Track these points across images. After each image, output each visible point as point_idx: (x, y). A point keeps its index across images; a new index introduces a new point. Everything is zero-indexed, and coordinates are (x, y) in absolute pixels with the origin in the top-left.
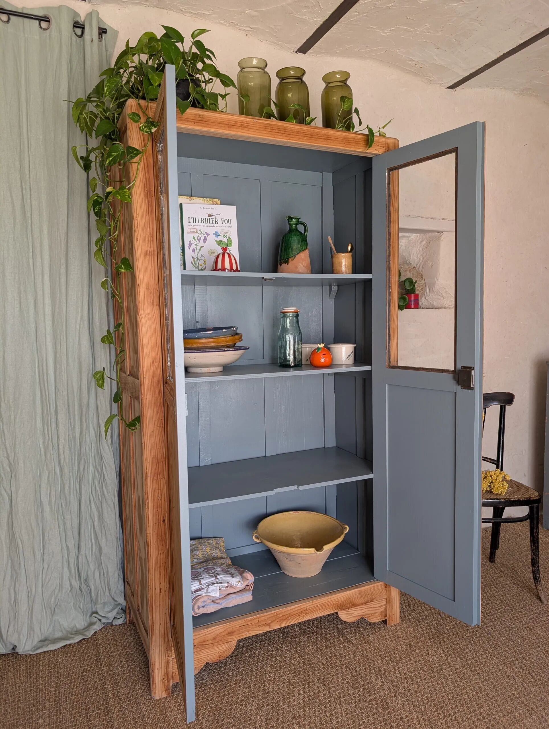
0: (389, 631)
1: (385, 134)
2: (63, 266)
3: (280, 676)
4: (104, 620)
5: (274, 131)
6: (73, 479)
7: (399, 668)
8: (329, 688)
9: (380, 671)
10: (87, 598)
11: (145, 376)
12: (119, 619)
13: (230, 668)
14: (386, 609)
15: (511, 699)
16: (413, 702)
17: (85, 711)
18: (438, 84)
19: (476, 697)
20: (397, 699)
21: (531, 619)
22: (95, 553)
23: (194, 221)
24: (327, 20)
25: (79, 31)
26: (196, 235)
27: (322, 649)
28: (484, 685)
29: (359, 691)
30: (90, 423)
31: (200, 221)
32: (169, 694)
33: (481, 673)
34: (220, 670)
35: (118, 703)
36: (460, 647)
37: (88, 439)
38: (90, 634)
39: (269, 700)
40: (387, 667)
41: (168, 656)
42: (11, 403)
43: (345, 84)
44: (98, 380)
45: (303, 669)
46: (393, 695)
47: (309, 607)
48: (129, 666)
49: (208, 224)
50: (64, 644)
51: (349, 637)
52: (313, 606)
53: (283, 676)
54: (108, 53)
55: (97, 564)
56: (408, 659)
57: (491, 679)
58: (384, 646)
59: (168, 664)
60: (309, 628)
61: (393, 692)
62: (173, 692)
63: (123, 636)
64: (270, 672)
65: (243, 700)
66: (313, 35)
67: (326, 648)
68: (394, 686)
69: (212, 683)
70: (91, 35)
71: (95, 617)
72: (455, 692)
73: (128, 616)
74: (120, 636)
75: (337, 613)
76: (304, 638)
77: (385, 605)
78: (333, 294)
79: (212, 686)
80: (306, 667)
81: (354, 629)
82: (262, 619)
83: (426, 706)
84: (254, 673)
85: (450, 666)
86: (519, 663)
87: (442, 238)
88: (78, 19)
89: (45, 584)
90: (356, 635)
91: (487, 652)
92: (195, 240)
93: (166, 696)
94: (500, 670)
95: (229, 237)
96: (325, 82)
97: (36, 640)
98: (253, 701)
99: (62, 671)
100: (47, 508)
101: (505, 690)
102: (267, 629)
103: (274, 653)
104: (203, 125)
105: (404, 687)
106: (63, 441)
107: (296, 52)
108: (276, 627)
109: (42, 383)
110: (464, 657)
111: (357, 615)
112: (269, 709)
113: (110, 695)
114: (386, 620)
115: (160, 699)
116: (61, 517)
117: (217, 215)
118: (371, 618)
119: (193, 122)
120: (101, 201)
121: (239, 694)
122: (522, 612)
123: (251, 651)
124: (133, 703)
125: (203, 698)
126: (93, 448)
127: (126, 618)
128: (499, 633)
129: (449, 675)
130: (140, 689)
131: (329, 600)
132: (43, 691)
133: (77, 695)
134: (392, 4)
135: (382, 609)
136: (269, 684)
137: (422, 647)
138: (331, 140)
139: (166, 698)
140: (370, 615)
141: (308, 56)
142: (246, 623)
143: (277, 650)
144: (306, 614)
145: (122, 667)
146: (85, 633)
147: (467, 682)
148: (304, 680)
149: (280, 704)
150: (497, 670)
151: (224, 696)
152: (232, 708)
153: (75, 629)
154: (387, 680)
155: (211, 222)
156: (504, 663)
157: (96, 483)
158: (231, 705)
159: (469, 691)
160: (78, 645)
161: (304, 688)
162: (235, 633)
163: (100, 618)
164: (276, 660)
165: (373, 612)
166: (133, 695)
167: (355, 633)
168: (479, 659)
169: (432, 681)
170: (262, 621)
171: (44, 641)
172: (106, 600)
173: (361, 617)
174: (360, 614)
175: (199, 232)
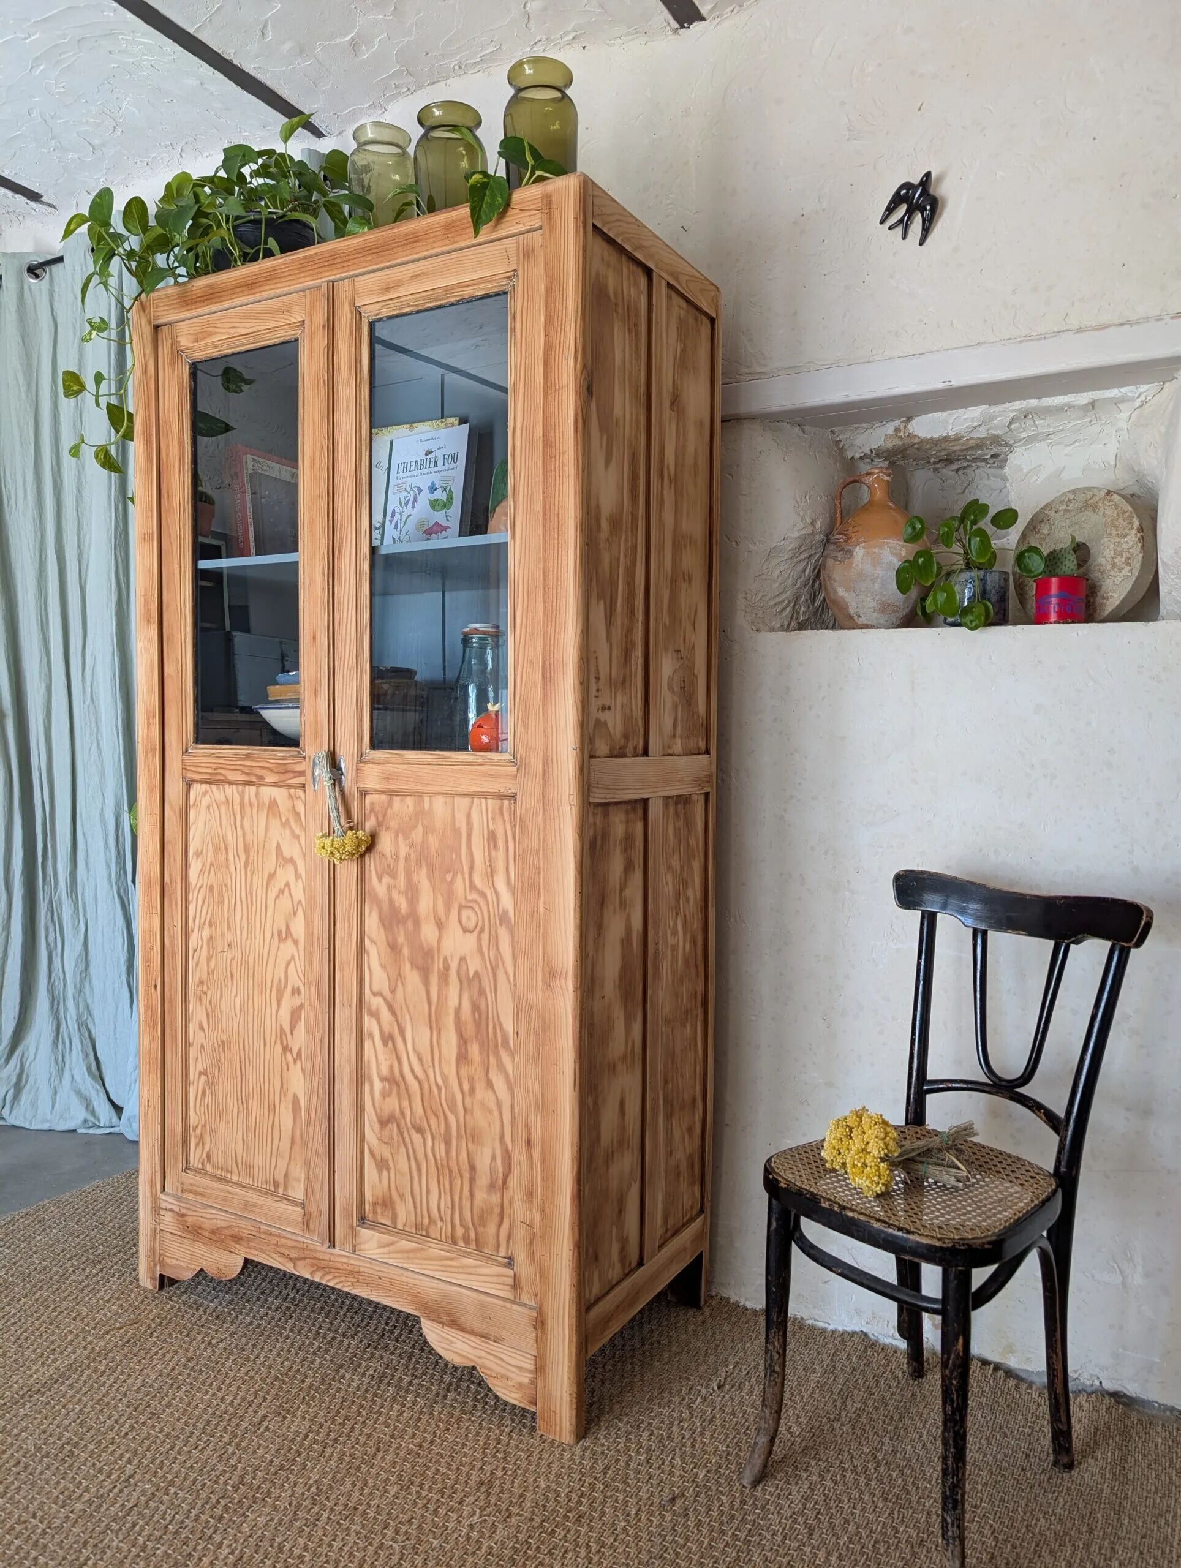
5: (316, 266)
14: (534, 1384)
23: (405, 469)
26: (403, 496)
31: (413, 468)
32: (154, 1286)
41: (156, 1222)
49: (424, 471)
59: (156, 1236)
75: (419, 1318)
77: (531, 1372)
82: (283, 1241)
92: (402, 505)
93: (151, 1286)
102: (289, 1268)
108: (306, 1273)
111: (465, 1354)
114: (533, 1414)
117: (438, 449)
118: (495, 1382)
135: (525, 1379)
140: (494, 1375)
142: (259, 1235)
144: (358, 1281)
155: (428, 465)
162: (242, 1242)
165: (503, 1371)
170: (283, 1246)
173: (471, 1364)
174: (470, 1356)
175: (408, 489)
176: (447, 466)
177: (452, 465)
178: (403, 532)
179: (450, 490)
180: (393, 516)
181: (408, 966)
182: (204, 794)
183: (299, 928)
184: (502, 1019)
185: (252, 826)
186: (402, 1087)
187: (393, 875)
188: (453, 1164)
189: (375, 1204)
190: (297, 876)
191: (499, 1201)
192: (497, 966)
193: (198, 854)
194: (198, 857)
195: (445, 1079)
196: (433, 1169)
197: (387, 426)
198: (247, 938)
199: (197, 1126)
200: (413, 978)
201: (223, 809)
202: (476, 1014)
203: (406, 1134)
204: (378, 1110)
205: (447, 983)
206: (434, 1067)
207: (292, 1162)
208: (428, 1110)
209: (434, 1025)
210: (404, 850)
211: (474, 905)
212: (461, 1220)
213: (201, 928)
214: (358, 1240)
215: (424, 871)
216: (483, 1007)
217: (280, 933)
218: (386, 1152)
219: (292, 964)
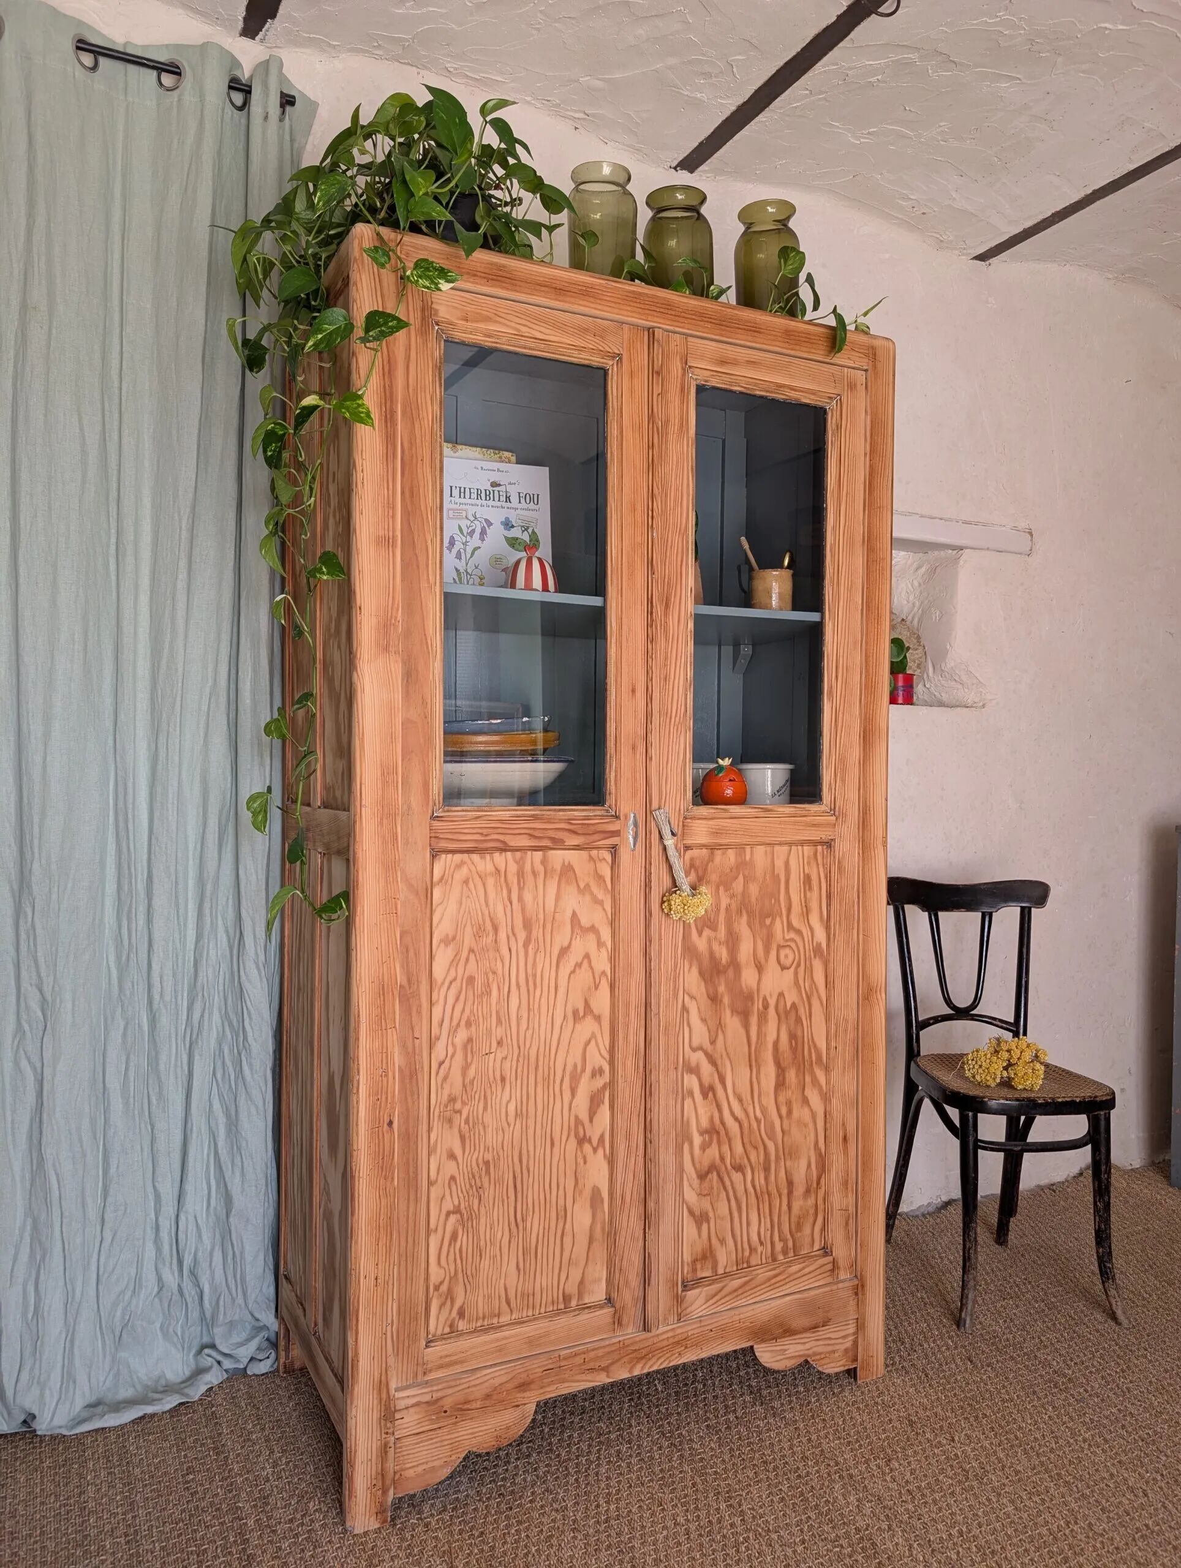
0: (862, 1393)
1: (868, 327)
2: (183, 575)
3: (631, 1486)
4: (228, 1364)
5: (647, 307)
6: (176, 1039)
7: (891, 1470)
8: (741, 1511)
9: (851, 1476)
10: (192, 1312)
11: (363, 803)
12: (261, 1360)
13: (516, 1467)
14: (855, 1343)
15: (1142, 1536)
16: (929, 1541)
17: (195, 1557)
18: (956, 249)
19: (1067, 1532)
20: (894, 1536)
21: (1166, 1371)
22: (215, 1208)
23: (462, 494)
24: (745, 103)
25: (238, 98)
26: (464, 524)
27: (720, 1430)
28: (1080, 1507)
29: (810, 1517)
30: (220, 918)
31: (474, 496)
32: (385, 1521)
33: (1072, 1481)
34: (495, 1473)
35: (271, 1542)
36: (1020, 1428)
37: (212, 952)
38: (196, 1392)
39: (609, 1536)
40: (866, 1468)
41: (387, 1433)
42: (54, 867)
43: (785, 225)
44: (255, 814)
45: (681, 1472)
46: (884, 1526)
47: (692, 1332)
48: (289, 1462)
49: (491, 503)
50: (140, 1414)
51: (776, 1404)
52: (702, 1329)
53: (637, 1486)
54: (296, 145)
55: (218, 1236)
56: (910, 1452)
57: (1095, 1495)
58: (853, 1425)
59: (386, 1452)
60: (686, 1385)
61: (883, 1521)
62: (393, 1520)
63: (272, 1399)
64: (608, 1478)
65: (551, 1536)
66: (713, 133)
67: (729, 1428)
68: (884, 1507)
69: (480, 1500)
70: (265, 107)
71: (209, 1356)
72: (1020, 1522)
73: (283, 1354)
74: (266, 1398)
75: (752, 1347)
76: (677, 1405)
77: (854, 1334)
78: (743, 662)
79: (479, 1505)
80: (686, 1468)
81: (787, 1389)
82: (592, 1354)
83: (961, 1550)
84: (572, 1480)
85: (1004, 1467)
86: (1151, 1461)
87: (961, 562)
88: (238, 73)
89: (106, 1275)
90: (790, 1402)
91: (1080, 1438)
92: (463, 534)
93: (377, 1526)
94: (1112, 1475)
95: (533, 532)
96: (744, 223)
97: (79, 1404)
98: (575, 1538)
99: (137, 1471)
100: (117, 1104)
101: (1127, 1518)
102: (603, 1379)
103: (612, 1437)
104: (504, 285)
105: (907, 1510)
106: (161, 954)
107: (675, 168)
108: (622, 1374)
109: (121, 824)
110: (1032, 1448)
111: (797, 1354)
112: (611, 1555)
113: (251, 1522)
114: (855, 1369)
115: (366, 1533)
116: (146, 1127)
117: (510, 484)
118: (823, 1362)
119: (484, 278)
120: (281, 432)
121: (542, 1523)
122: (1146, 1357)
123: (562, 1433)
124: (305, 1542)
125: (461, 1532)
126: (221, 973)
127: (277, 1359)
128: (1103, 1400)
129: (1004, 1485)
130: (319, 1510)
131: (737, 1318)
132: (97, 1514)
133: (177, 1523)
134: (879, 77)
135: (848, 1343)
136: (608, 1503)
137: (937, 1427)
138: (760, 333)
139: (378, 1531)
140: (823, 1356)
141: (698, 178)
142: (558, 1364)
143: (619, 1430)
144: (686, 1348)
145: (275, 1465)
146: (186, 1391)
147: (1043, 1500)
148: (686, 1496)
149: (637, 1544)
150: (1106, 1475)
151: (507, 1526)
152: (529, 1552)
153: (163, 1382)
154: (869, 1496)
155: (497, 498)
156: (1120, 1462)
157: (226, 1051)
158: (526, 1546)
159: (1050, 1519)
160: (172, 1417)
161: (687, 1511)
162: (532, 1386)
163: (220, 1358)
164: (619, 1452)
165: (830, 1348)
166: (302, 1524)
167: (789, 1396)
168: (1064, 1453)
169: (966, 1498)
170: (591, 1360)
171: (95, 1406)
172: (236, 1317)
173: (802, 1359)
174: (801, 1353)
175: (471, 518)
176: (524, 505)
177: (532, 506)
178: (471, 567)
180: (452, 543)
181: (728, 1012)
182: (459, 866)
183: (602, 1002)
184: (816, 1039)
185: (535, 898)
186: (723, 1133)
187: (714, 928)
188: (772, 1187)
189: (694, 1261)
190: (600, 944)
191: (814, 1202)
192: (812, 993)
193: (447, 941)
194: (446, 945)
195: (764, 1110)
196: (753, 1200)
198: (528, 1028)
199: (442, 1283)
200: (733, 1023)
201: (491, 882)
202: (793, 1042)
203: (726, 1179)
204: (698, 1166)
205: (766, 1021)
206: (753, 1103)
207: (590, 1263)
208: (748, 1146)
209: (754, 1063)
210: (725, 901)
211: (793, 945)
212: (780, 1236)
213: (453, 1031)
214: (684, 1306)
215: (745, 918)
216: (799, 1033)
217: (575, 1013)
218: (706, 1204)
219: (593, 1042)
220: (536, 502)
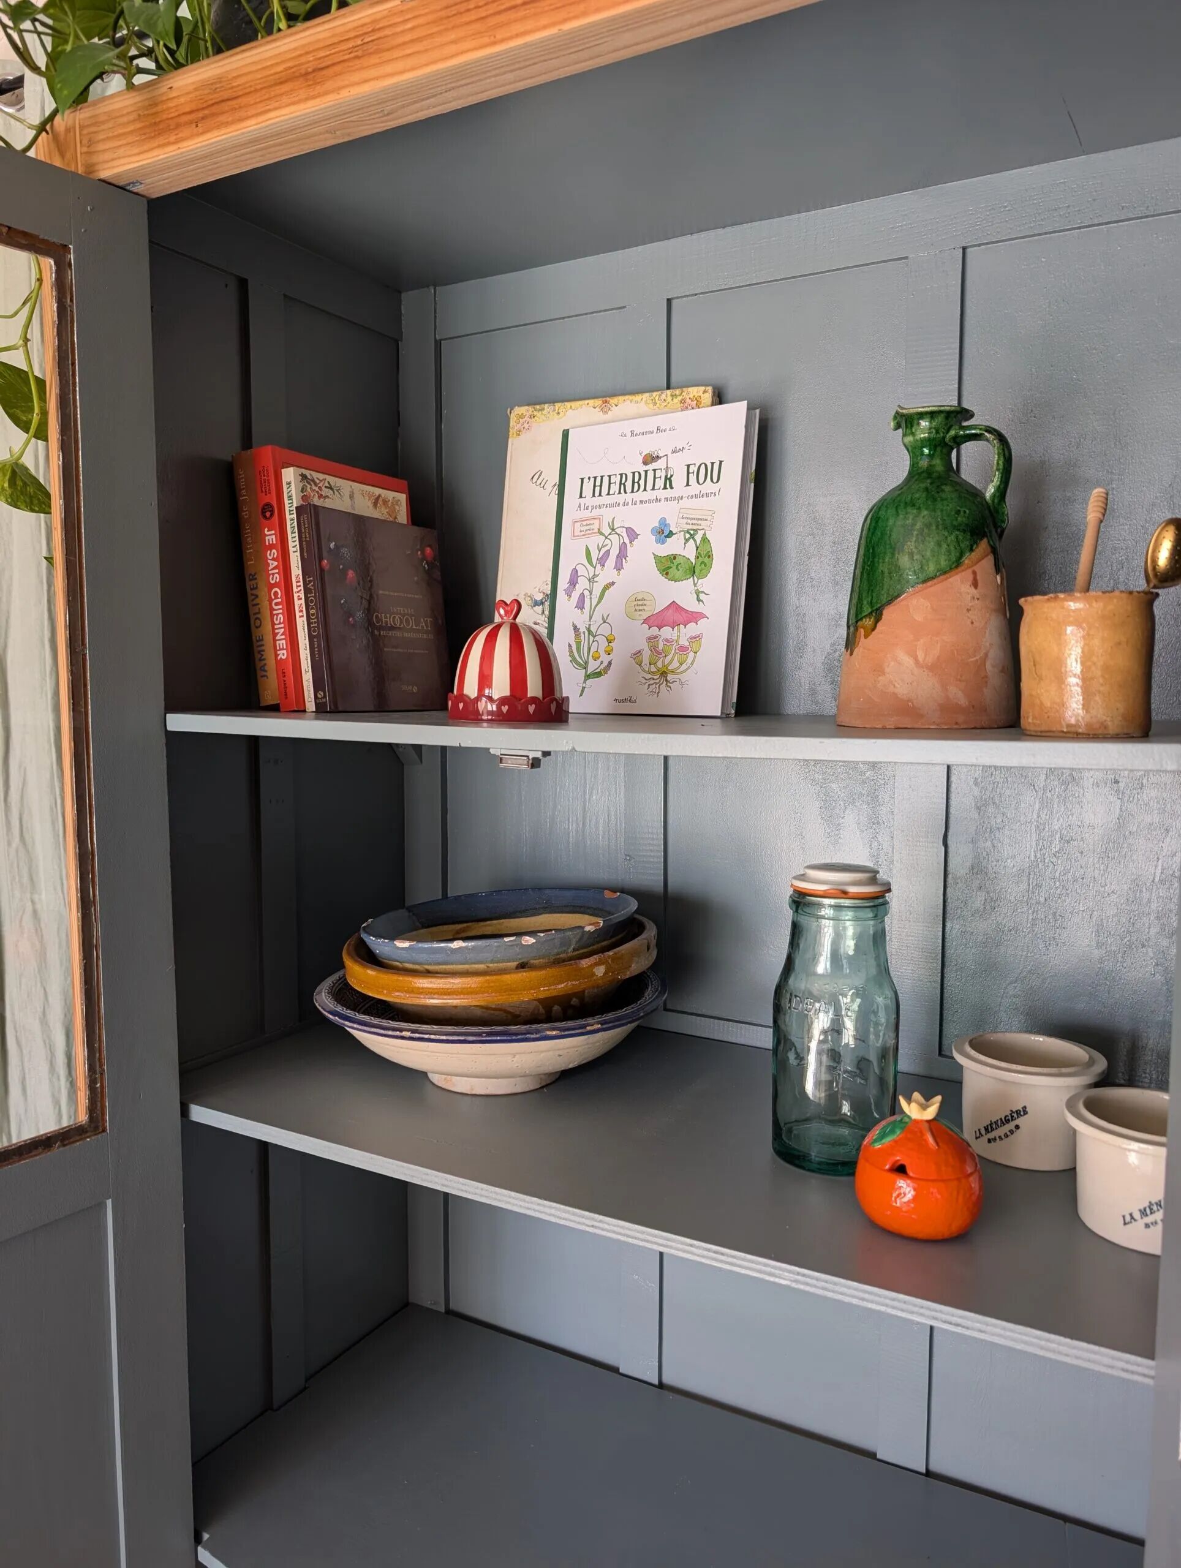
23: (597, 489)
26: (595, 542)
31: (615, 488)
49: (639, 495)
92: (591, 562)
117: (674, 452)
119: (191, 122)
155: (650, 485)
175: (606, 531)
176: (695, 488)
177: (709, 486)
178: (597, 617)
179: (705, 539)
180: (573, 582)
197: (553, 402)
220: (715, 479)
